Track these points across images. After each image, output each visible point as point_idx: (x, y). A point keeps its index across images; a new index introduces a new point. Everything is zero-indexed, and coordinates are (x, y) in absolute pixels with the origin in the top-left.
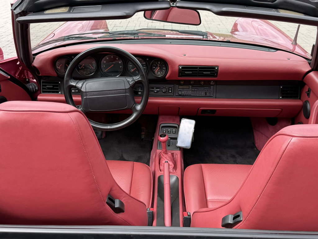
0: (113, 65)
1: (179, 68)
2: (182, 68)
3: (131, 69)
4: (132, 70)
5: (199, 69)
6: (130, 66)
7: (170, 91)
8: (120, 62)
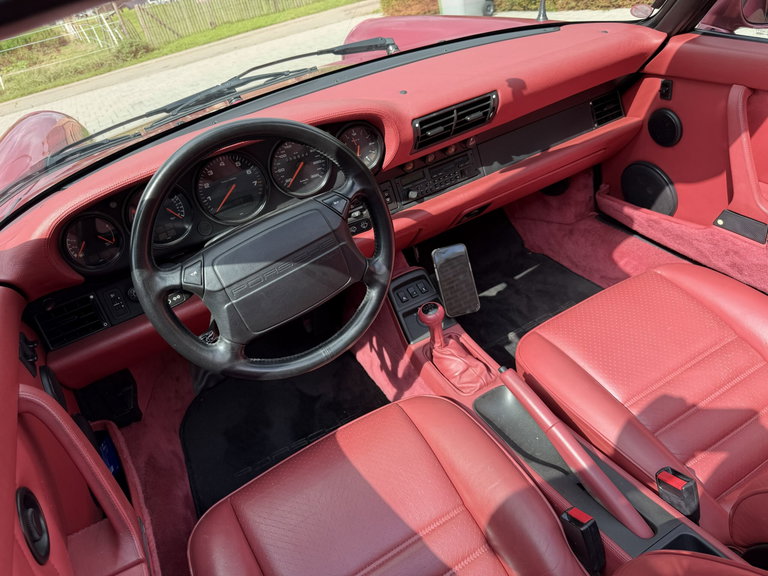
0: (234, 186)
1: (415, 128)
2: (421, 124)
3: (284, 179)
4: (287, 181)
5: (458, 112)
6: (280, 171)
7: (388, 200)
8: (249, 172)
